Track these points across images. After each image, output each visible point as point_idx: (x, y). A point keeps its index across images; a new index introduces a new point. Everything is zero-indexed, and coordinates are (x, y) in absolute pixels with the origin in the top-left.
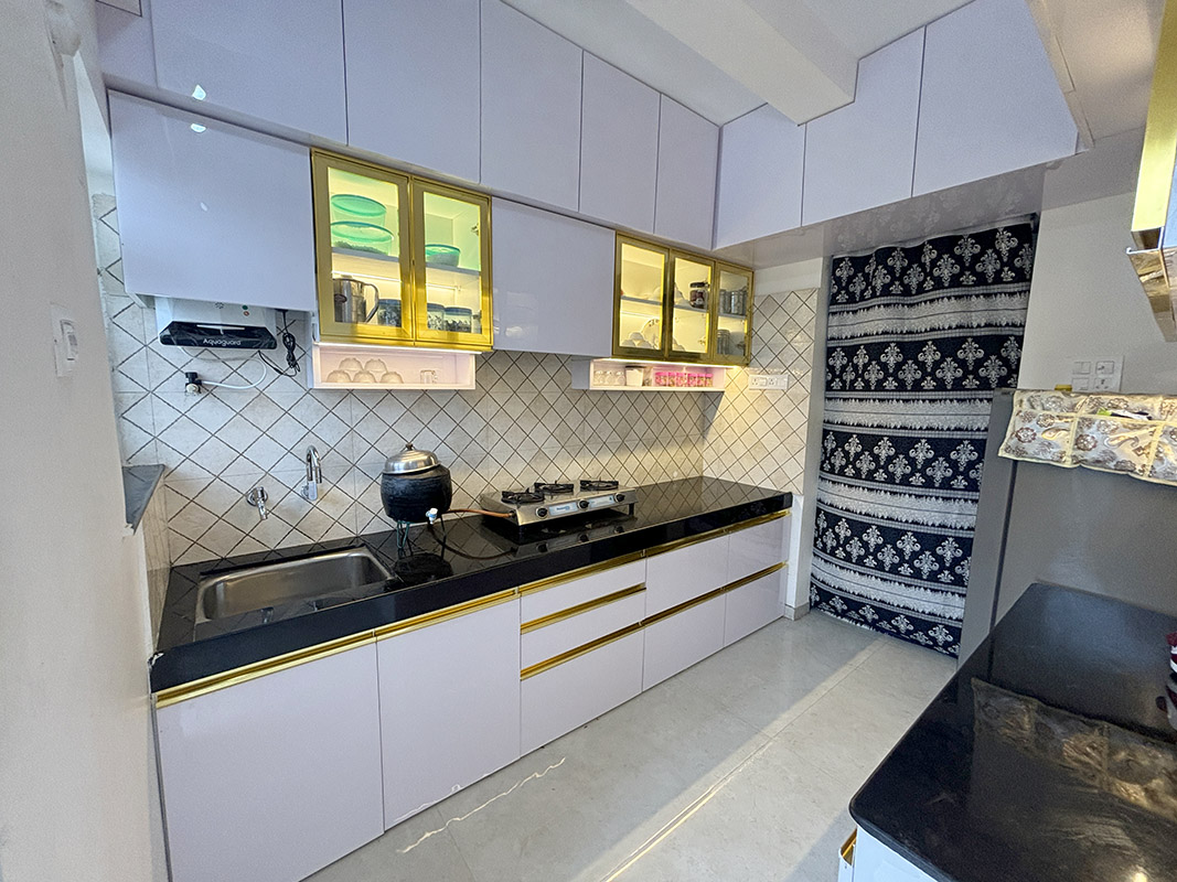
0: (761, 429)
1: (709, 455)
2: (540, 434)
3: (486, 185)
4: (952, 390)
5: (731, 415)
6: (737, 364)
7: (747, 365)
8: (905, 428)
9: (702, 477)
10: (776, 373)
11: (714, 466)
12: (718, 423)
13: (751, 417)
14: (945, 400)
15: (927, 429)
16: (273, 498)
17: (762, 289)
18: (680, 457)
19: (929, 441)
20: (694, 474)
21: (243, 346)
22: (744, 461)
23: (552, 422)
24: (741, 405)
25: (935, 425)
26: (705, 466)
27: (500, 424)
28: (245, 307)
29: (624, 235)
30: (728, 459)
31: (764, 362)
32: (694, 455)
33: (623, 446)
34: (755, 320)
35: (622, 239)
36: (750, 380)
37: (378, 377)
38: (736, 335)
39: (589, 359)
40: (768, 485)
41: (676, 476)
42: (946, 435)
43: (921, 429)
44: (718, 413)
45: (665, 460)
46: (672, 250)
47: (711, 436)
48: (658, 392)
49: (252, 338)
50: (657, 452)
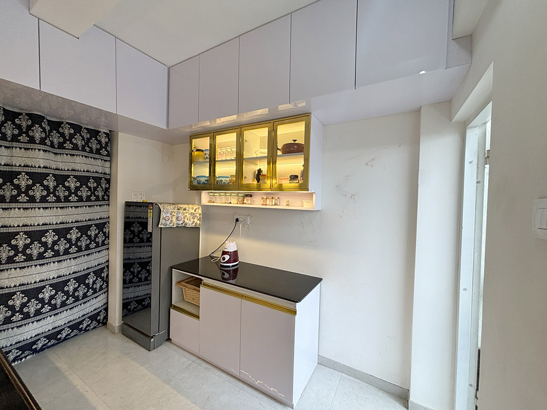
4: (86, 201)
8: (63, 223)
14: (83, 206)
15: (75, 222)
19: (77, 228)
25: (79, 219)
42: (85, 224)
43: (72, 222)
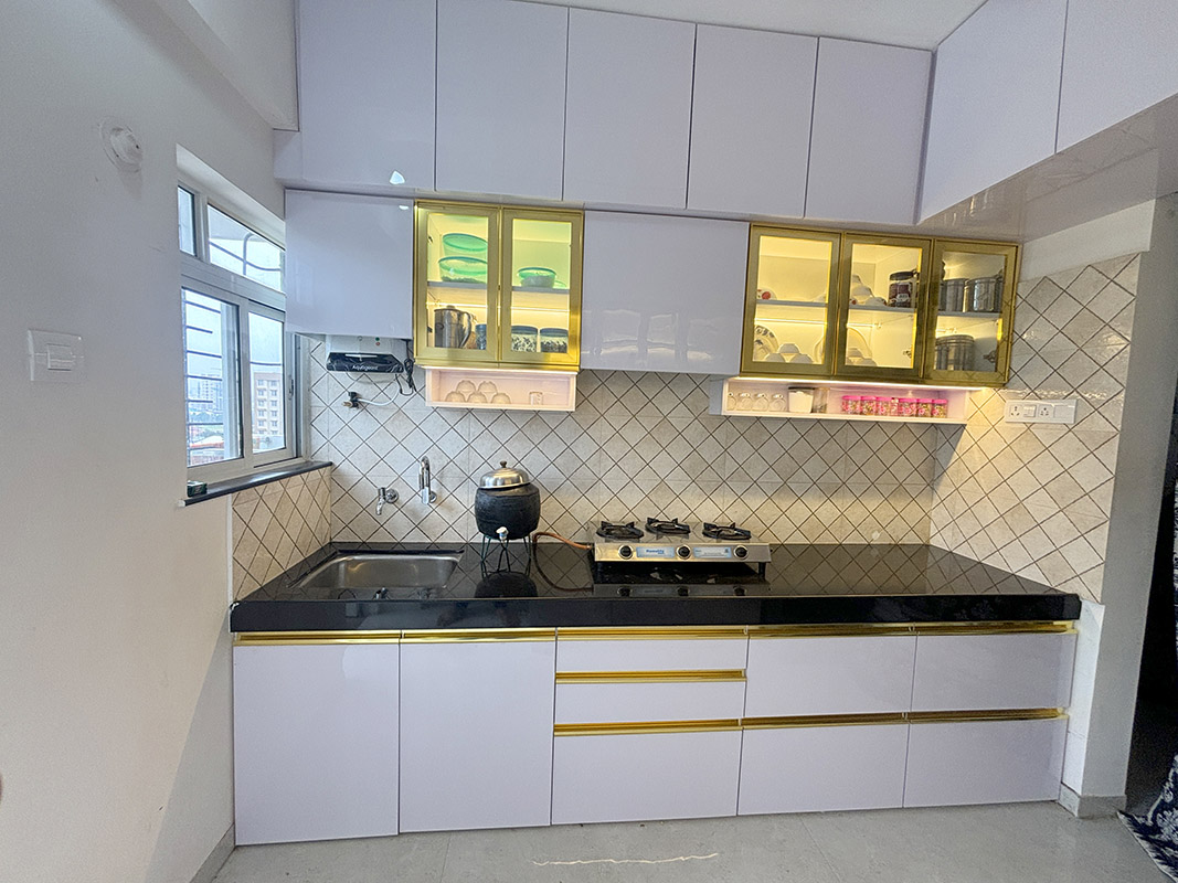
0: (1023, 484)
1: (939, 515)
2: (663, 465)
3: (572, 199)
5: (975, 460)
6: (986, 385)
7: (1004, 386)
9: (928, 546)
10: (1054, 398)
11: (947, 533)
12: (955, 471)
13: (1006, 465)
16: (403, 498)
17: (1033, 269)
18: (885, 513)
20: (912, 539)
21: (380, 370)
22: (995, 532)
23: (680, 451)
24: (993, 446)
26: (933, 531)
27: (616, 449)
28: (378, 339)
29: (760, 226)
30: (968, 526)
31: (1033, 380)
32: (913, 513)
33: (784, 487)
34: (1019, 318)
35: (758, 231)
36: (1007, 408)
37: (490, 398)
38: (984, 341)
39: (722, 378)
40: (1033, 575)
41: (876, 537)
44: (955, 456)
45: (856, 513)
46: (844, 234)
47: (944, 489)
48: (848, 421)
49: (383, 363)
50: (842, 502)
